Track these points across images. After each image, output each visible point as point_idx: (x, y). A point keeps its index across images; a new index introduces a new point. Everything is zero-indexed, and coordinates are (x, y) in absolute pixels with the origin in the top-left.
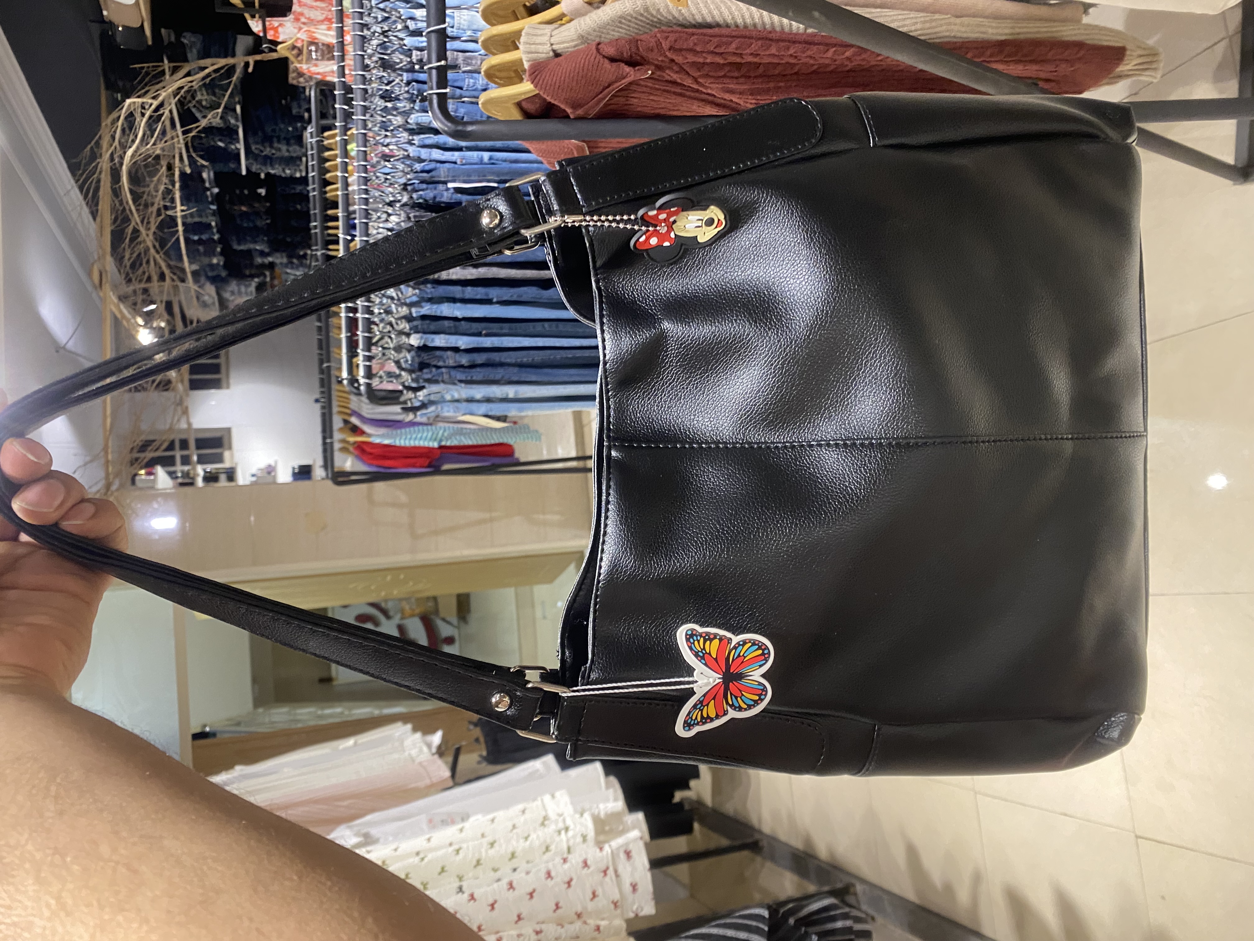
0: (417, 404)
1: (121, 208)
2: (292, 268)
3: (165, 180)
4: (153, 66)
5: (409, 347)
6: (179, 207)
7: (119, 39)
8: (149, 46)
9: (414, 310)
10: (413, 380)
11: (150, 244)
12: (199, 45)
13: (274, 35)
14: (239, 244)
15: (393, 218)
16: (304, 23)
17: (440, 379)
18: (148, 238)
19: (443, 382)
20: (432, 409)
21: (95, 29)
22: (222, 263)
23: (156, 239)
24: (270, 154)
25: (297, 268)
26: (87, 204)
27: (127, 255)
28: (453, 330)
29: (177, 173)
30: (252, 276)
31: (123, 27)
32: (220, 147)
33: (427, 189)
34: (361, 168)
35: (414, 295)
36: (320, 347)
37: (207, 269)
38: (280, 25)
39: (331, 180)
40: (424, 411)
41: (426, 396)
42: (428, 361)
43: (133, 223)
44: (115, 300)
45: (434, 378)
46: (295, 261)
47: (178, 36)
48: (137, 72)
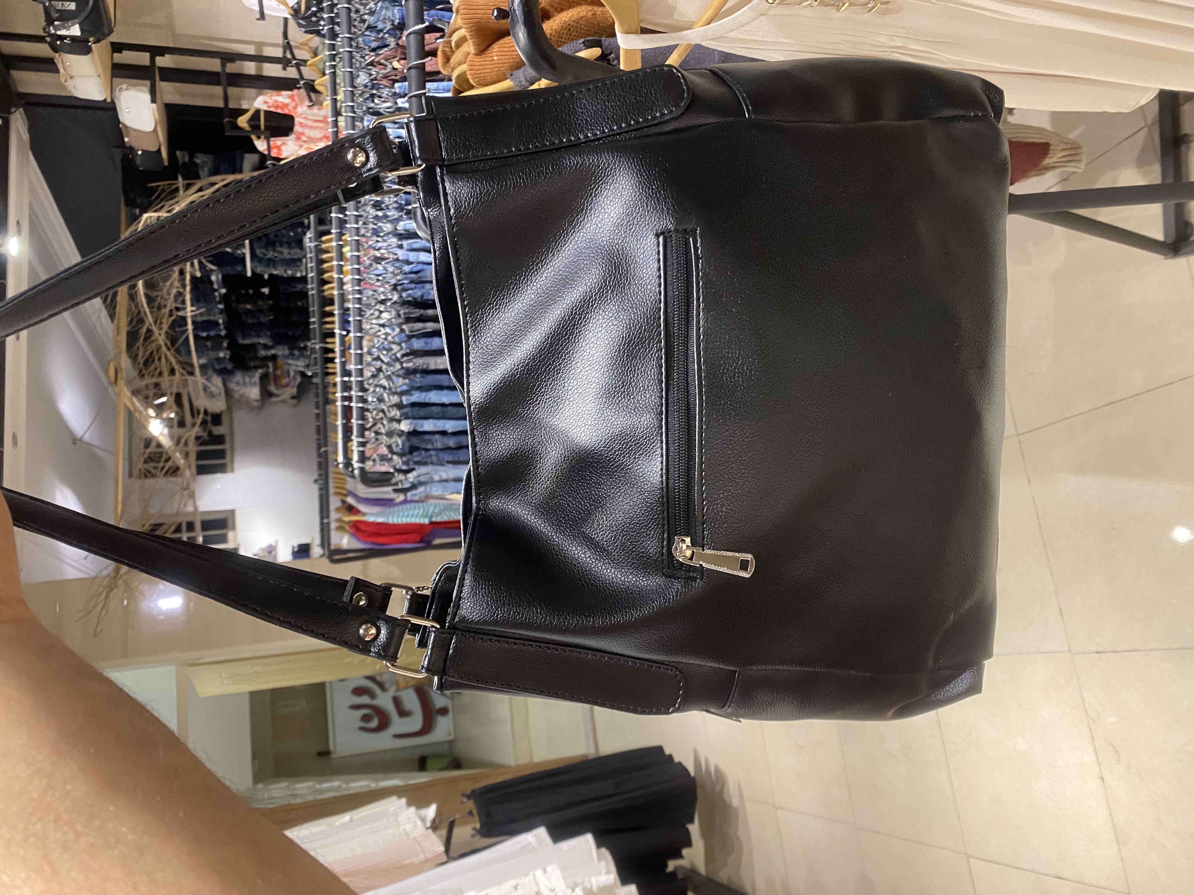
0: (407, 485)
1: (136, 311)
2: (294, 359)
3: (177, 284)
4: (168, 184)
5: (400, 433)
6: (189, 308)
7: (138, 161)
8: (165, 167)
9: (404, 398)
10: (404, 463)
11: (161, 342)
12: (210, 164)
13: (278, 153)
14: (244, 338)
15: (385, 315)
16: (305, 142)
17: (429, 461)
18: (160, 337)
19: (432, 463)
20: (421, 489)
21: (118, 154)
22: (228, 357)
23: (167, 337)
24: (272, 257)
25: (298, 358)
26: (106, 307)
27: (141, 353)
28: (441, 415)
29: (188, 277)
30: (256, 368)
31: (142, 150)
32: (227, 253)
33: (415, 288)
34: (355, 271)
35: (404, 384)
36: (318, 433)
37: (215, 363)
38: (283, 144)
39: (328, 280)
40: (414, 492)
41: (415, 478)
42: (416, 445)
43: (147, 324)
44: (128, 394)
45: (424, 460)
46: (296, 352)
47: (192, 156)
48: (153, 190)
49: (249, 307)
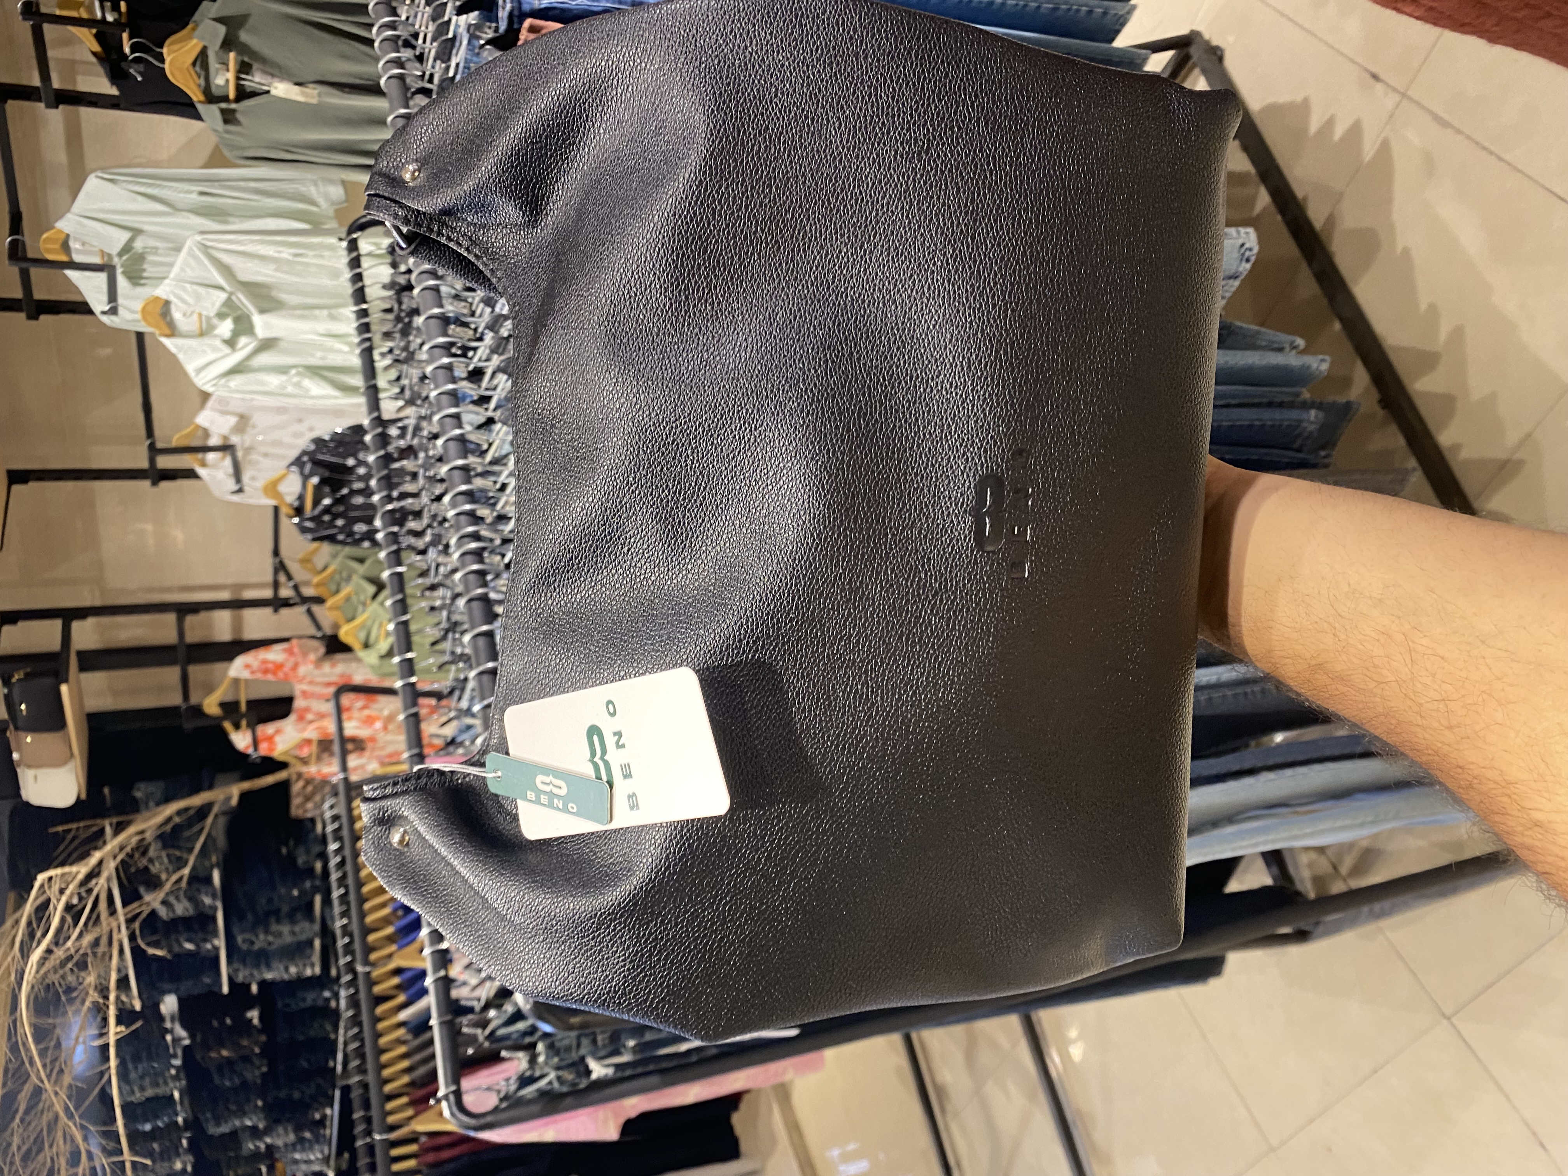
3: (93, 992)
4: (85, 827)
6: (113, 1030)
11: (59, 1107)
12: (158, 795)
13: (269, 749)
14: (217, 1121)
16: (311, 723)
18: (57, 1101)
22: (189, 1168)
23: (71, 1096)
24: (264, 946)
38: (278, 732)
47: (128, 791)
49: (225, 1053)
